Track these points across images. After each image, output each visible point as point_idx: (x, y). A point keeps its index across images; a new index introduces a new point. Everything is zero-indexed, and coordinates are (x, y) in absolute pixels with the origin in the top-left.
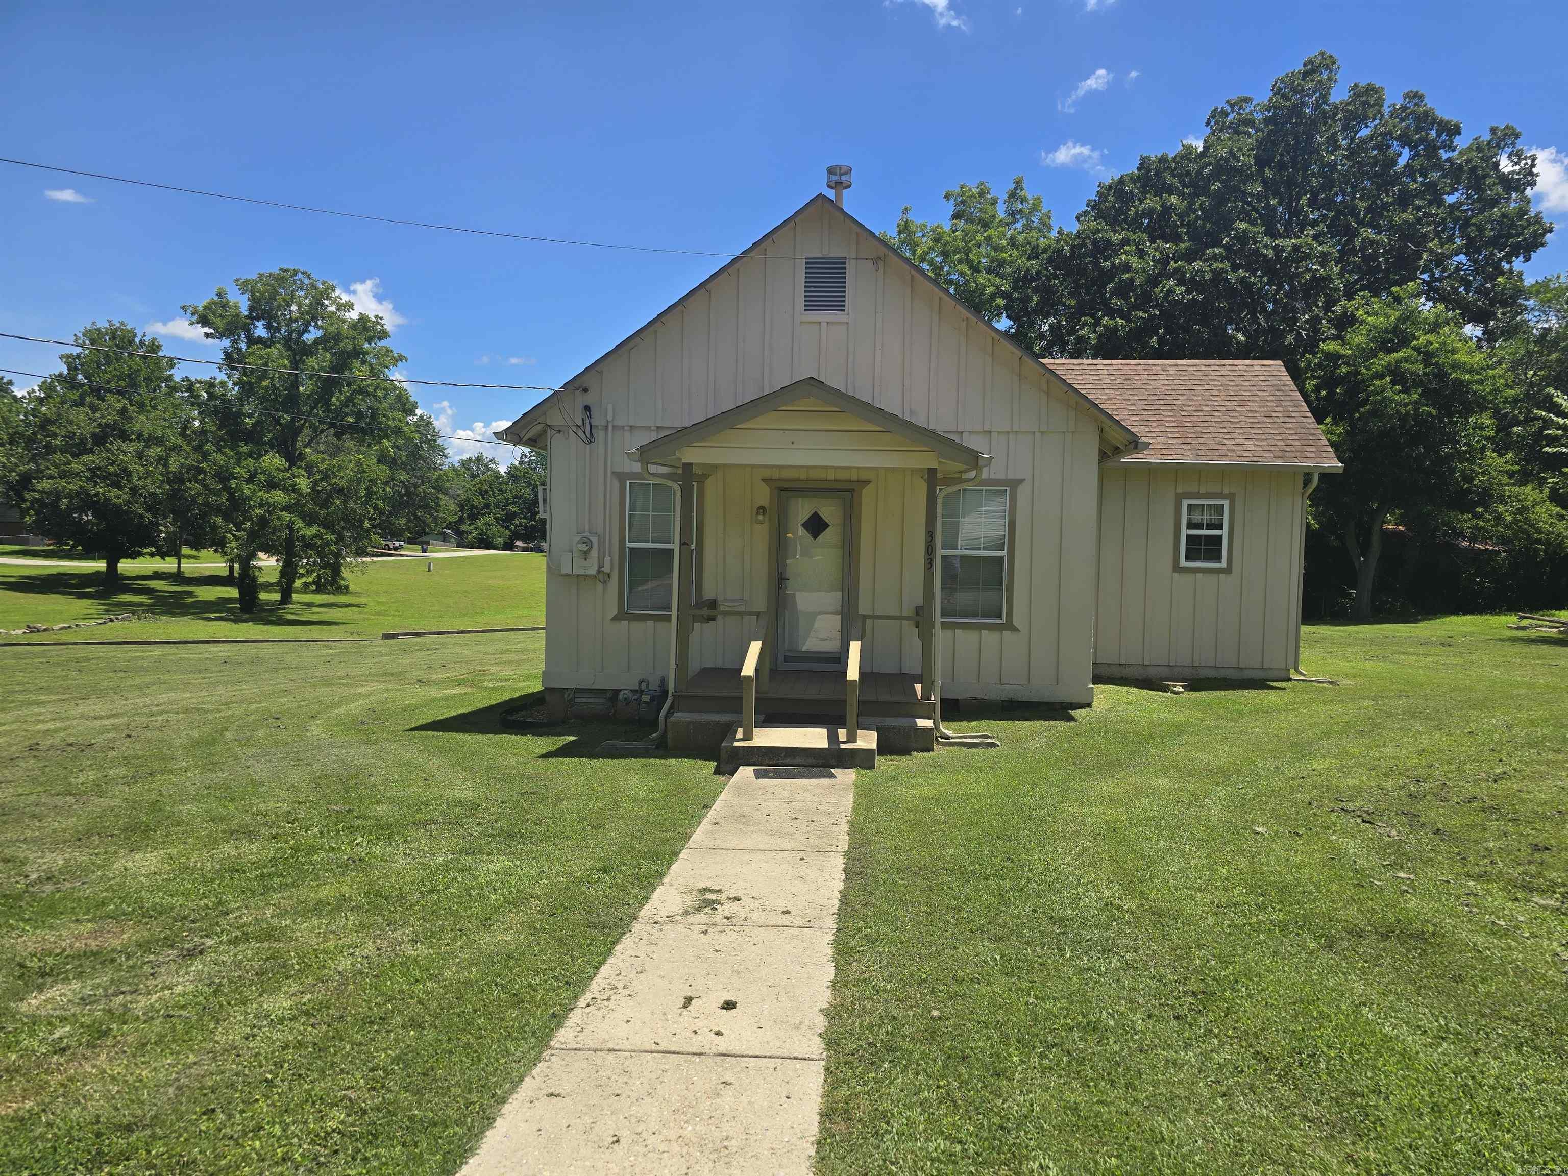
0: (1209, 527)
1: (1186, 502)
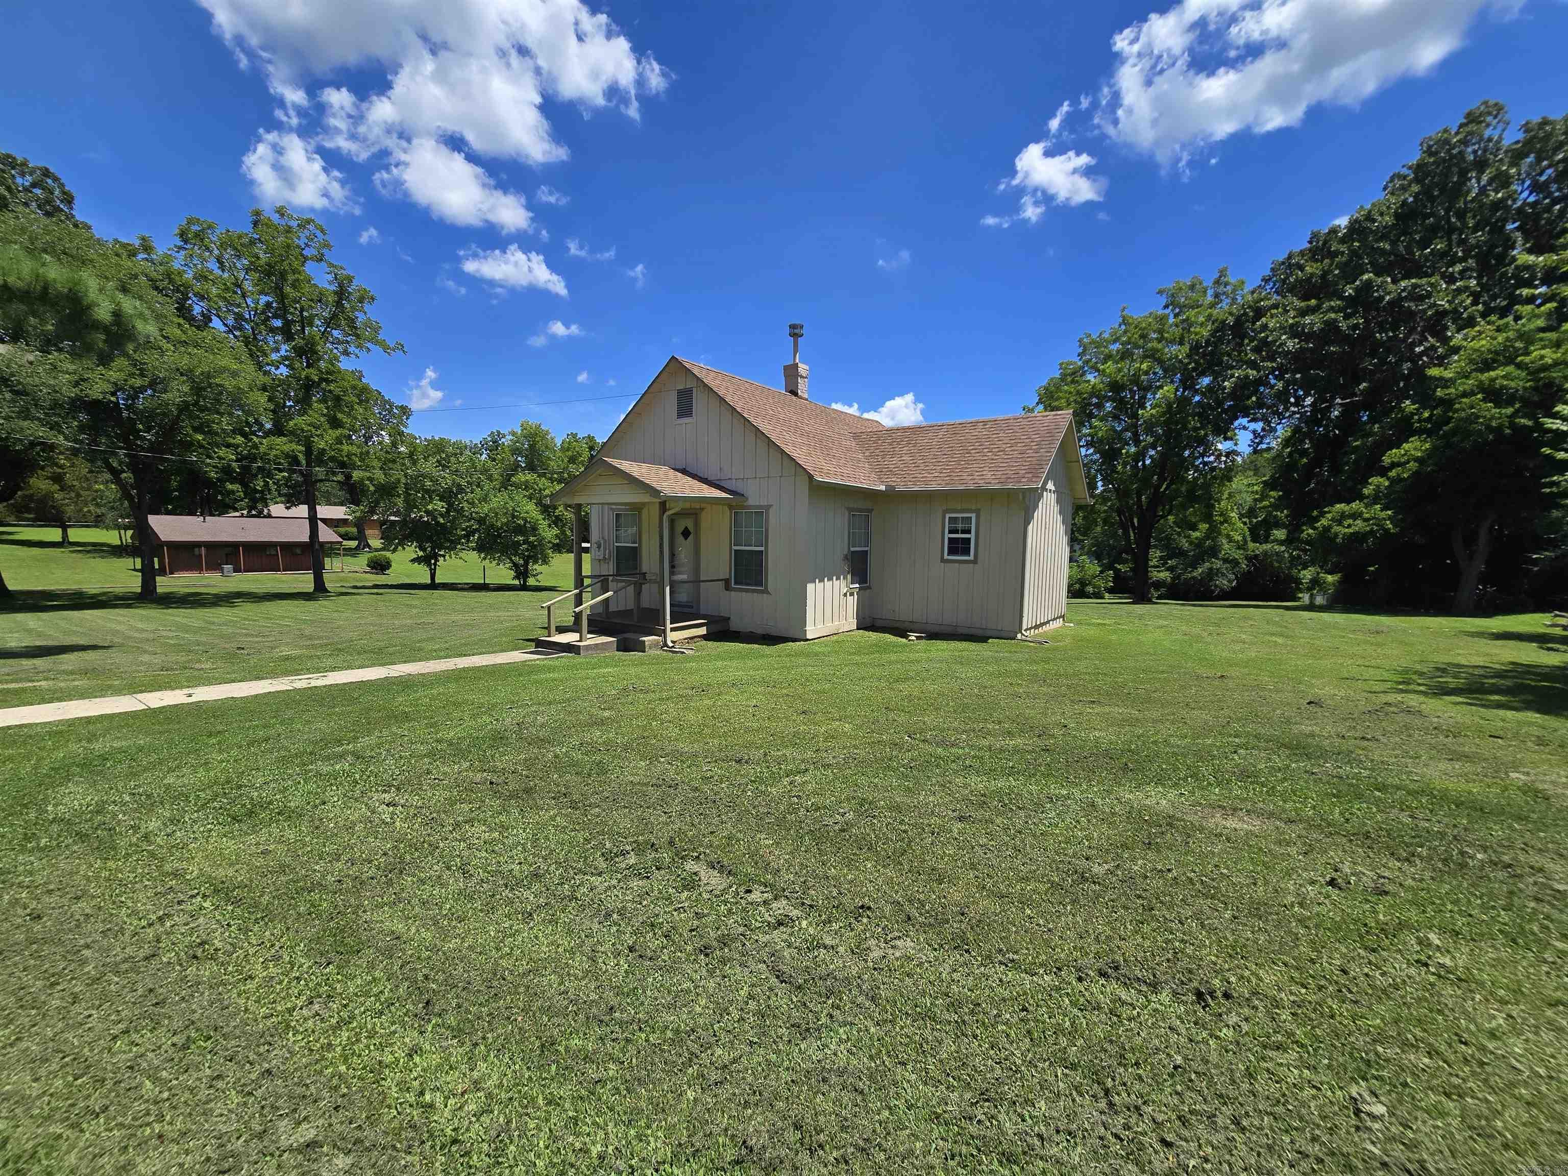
0: (964, 532)
1: (948, 516)
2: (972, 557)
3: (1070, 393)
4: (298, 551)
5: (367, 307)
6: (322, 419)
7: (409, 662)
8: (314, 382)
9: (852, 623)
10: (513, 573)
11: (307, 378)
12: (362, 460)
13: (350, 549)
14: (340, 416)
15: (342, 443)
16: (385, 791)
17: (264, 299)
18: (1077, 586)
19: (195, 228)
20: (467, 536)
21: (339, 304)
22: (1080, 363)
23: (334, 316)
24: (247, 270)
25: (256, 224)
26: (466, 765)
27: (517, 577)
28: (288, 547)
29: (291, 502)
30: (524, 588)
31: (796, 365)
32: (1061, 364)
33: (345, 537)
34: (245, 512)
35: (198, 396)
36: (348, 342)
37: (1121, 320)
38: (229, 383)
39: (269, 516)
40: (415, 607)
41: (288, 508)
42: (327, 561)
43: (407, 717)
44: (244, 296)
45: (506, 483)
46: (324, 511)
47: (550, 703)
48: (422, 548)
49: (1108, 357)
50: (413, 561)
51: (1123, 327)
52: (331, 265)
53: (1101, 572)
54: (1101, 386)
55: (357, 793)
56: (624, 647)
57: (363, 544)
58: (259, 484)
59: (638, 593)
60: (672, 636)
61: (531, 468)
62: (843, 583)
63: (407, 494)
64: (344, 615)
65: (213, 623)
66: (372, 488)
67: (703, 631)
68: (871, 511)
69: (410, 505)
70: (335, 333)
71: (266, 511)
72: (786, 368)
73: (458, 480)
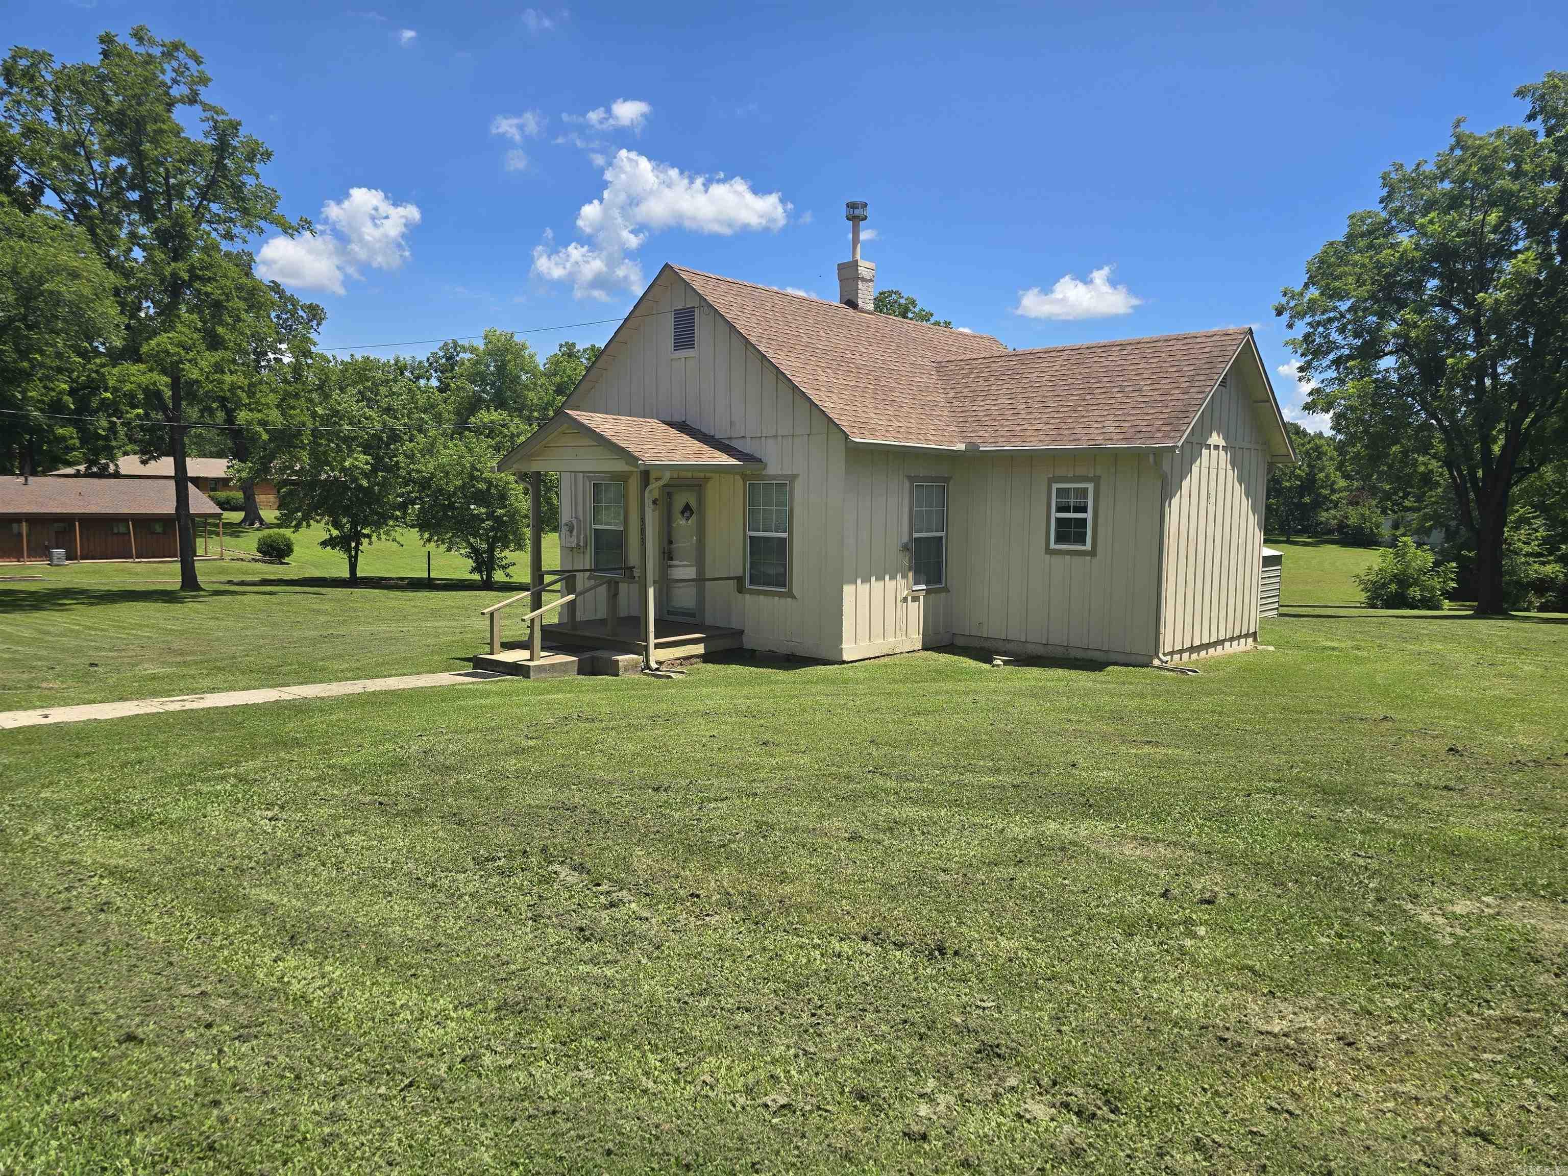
0: (1078, 509)
1: (1055, 486)
2: (1088, 546)
3: (1363, 266)
4: (158, 528)
5: (258, 167)
6: (195, 336)
7: (306, 683)
8: (184, 281)
9: (916, 640)
10: (471, 563)
11: (174, 275)
12: (251, 395)
13: (231, 524)
14: (220, 330)
15: (223, 372)
16: (268, 809)
17: (116, 162)
18: (1393, 587)
19: (23, 63)
20: (403, 507)
21: (219, 165)
22: (1384, 215)
23: (212, 183)
24: (93, 121)
25: (106, 54)
26: (356, 788)
27: (477, 569)
28: (144, 522)
29: (148, 452)
30: (488, 585)
31: (855, 264)
32: (1352, 217)
33: (226, 505)
34: (82, 468)
35: (27, 308)
36: (231, 220)
37: (1453, 141)
38: (67, 289)
39: (117, 475)
40: (326, 613)
41: (144, 462)
42: (200, 542)
43: (298, 743)
44: (89, 158)
45: (461, 427)
46: (197, 467)
47: (470, 731)
48: (336, 525)
49: (1430, 206)
50: (324, 544)
51: (1458, 152)
52: (206, 107)
53: (1437, 564)
54: (1417, 254)
55: (239, 809)
56: (589, 668)
57: (253, 518)
58: (102, 423)
59: (614, 596)
60: (656, 655)
61: (500, 403)
62: (901, 582)
63: (315, 443)
64: (224, 624)
65: (49, 633)
66: (265, 437)
67: (700, 649)
68: (947, 480)
69: (320, 461)
70: (215, 207)
71: (112, 468)
72: (841, 267)
73: (390, 421)
